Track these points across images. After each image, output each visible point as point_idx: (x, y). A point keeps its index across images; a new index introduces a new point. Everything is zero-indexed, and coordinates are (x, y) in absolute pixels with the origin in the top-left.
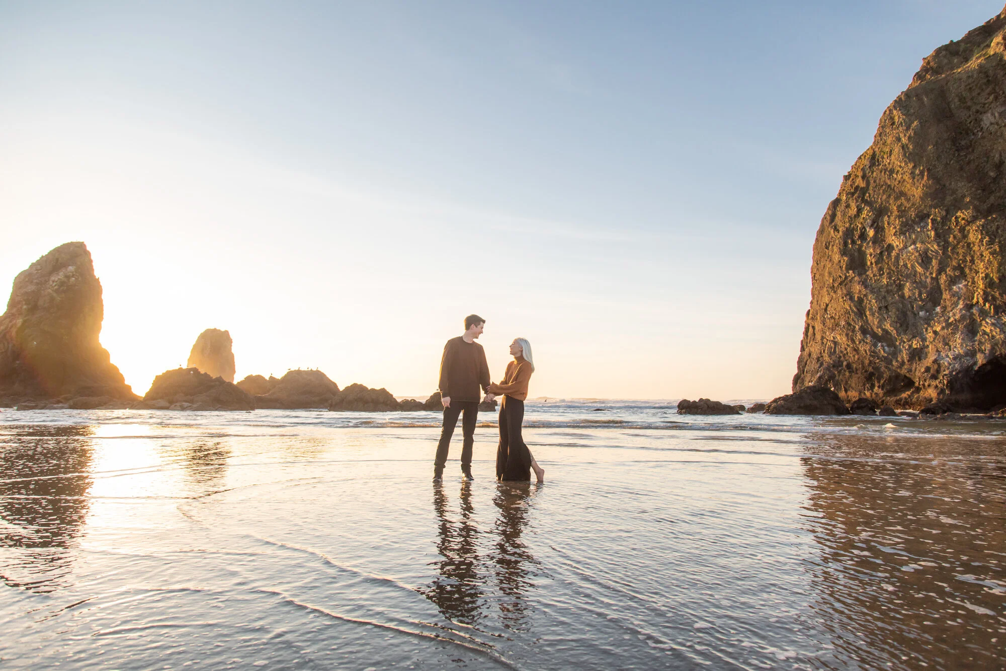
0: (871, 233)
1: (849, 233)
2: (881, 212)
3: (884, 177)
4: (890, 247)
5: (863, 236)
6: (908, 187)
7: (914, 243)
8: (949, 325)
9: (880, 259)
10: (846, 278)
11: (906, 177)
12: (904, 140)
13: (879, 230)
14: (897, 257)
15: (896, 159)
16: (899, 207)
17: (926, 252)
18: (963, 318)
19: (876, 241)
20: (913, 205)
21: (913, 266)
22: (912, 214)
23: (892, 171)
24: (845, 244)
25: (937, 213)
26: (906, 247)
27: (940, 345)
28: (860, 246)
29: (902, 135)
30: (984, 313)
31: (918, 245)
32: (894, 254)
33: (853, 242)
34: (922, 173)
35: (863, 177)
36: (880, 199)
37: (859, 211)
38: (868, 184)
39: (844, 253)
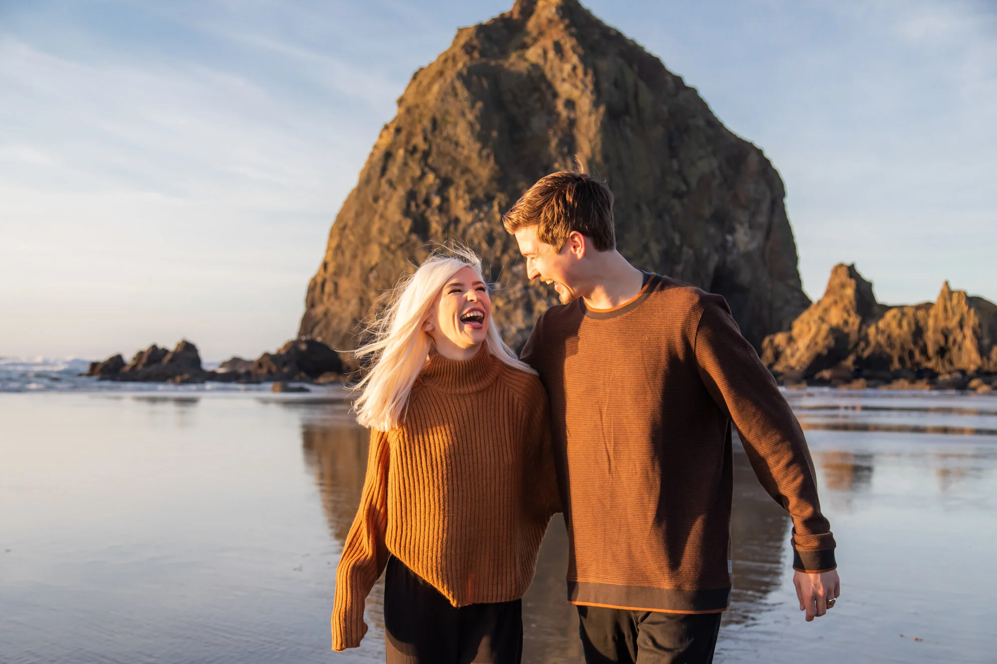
0: (436, 201)
1: (411, 195)
2: (445, 183)
3: (450, 148)
4: (457, 221)
5: (427, 202)
6: (474, 164)
7: (481, 220)
8: (509, 302)
9: (446, 229)
10: (408, 241)
11: (474, 155)
12: (470, 117)
13: (445, 200)
14: (465, 232)
15: (462, 132)
16: (467, 182)
17: (492, 231)
18: (523, 297)
19: (441, 209)
20: (480, 184)
21: (480, 243)
22: (480, 193)
23: (457, 144)
24: (408, 205)
25: (501, 198)
26: (473, 223)
27: (503, 319)
28: (424, 212)
29: (467, 111)
30: (539, 295)
31: (485, 224)
32: (461, 227)
33: (417, 206)
34: (488, 156)
35: (425, 139)
36: (446, 169)
37: (423, 175)
38: (430, 147)
39: (407, 213)
